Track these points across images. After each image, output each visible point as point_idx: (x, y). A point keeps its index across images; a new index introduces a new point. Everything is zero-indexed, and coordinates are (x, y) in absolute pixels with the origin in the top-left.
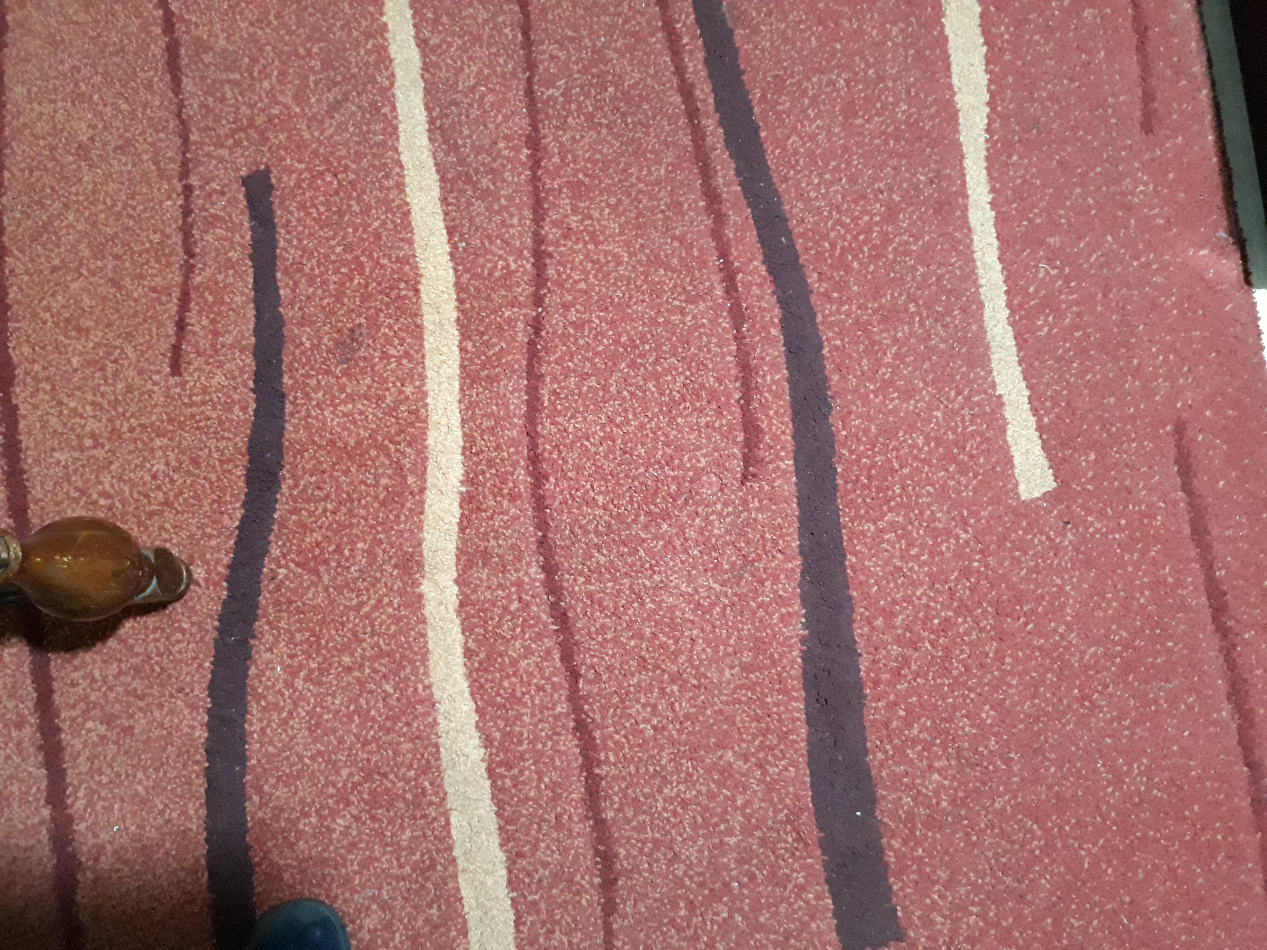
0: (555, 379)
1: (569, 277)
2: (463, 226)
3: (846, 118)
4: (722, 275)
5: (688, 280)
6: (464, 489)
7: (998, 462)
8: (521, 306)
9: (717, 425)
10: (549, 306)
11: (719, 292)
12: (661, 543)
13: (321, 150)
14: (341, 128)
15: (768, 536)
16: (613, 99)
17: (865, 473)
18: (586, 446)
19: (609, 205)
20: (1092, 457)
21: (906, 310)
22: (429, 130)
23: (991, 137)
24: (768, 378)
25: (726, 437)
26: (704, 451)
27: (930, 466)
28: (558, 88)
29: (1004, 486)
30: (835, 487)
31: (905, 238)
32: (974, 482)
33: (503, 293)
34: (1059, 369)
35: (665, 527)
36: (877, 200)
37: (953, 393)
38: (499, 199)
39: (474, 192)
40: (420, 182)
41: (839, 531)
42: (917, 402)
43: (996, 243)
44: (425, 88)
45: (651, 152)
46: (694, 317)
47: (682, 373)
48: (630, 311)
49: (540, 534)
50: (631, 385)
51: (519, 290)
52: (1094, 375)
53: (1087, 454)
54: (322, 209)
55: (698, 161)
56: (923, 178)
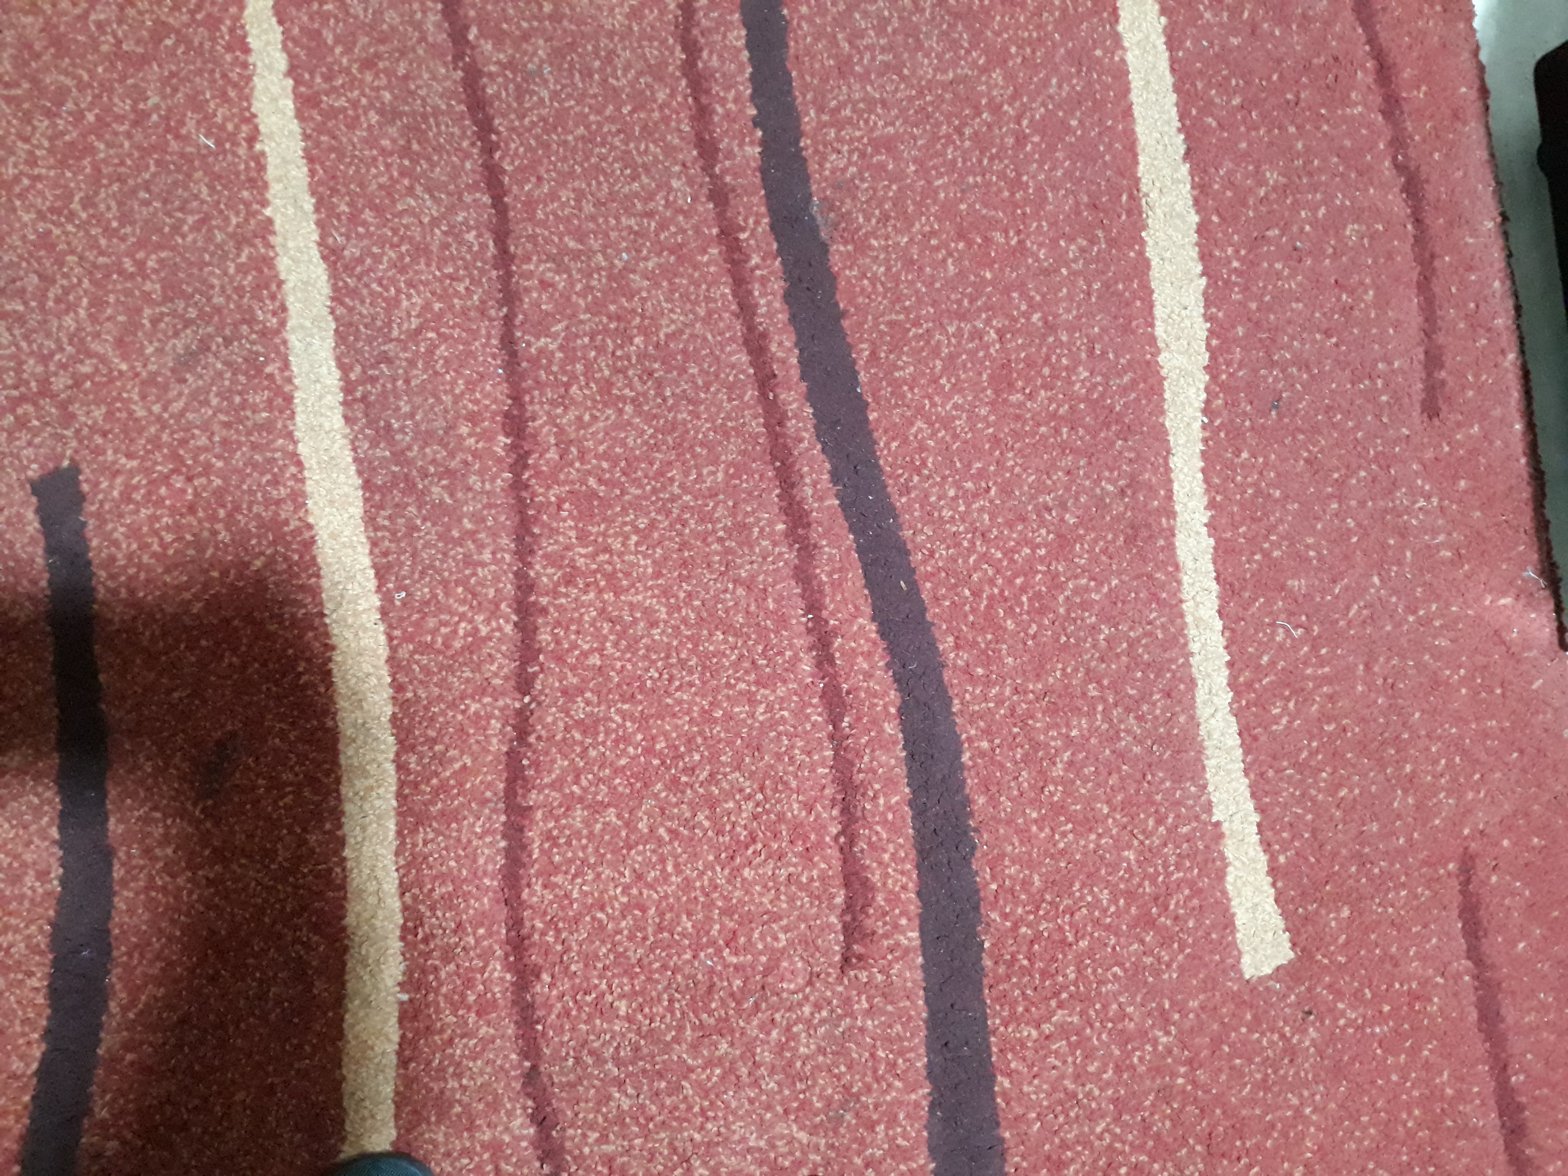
0: (550, 814)
1: (574, 646)
2: (401, 564)
3: (997, 392)
4: (811, 639)
5: (760, 648)
6: (405, 997)
7: (1213, 926)
8: (496, 694)
9: (804, 880)
10: (541, 692)
11: (806, 667)
12: (718, 1071)
13: (165, 437)
14: (199, 398)
15: (881, 1054)
16: (642, 356)
17: (1025, 948)
18: (600, 921)
19: (637, 530)
20: (1346, 913)
21: (1084, 694)
22: (344, 403)
23: (1211, 421)
24: (881, 801)
25: (818, 898)
26: (784, 922)
27: (1116, 935)
28: (554, 336)
29: (1222, 961)
30: (980, 970)
31: (1084, 581)
32: (1180, 957)
33: (468, 674)
34: (1303, 781)
35: (724, 1046)
36: (1042, 523)
37: (1151, 822)
38: (459, 521)
39: (419, 508)
40: (329, 491)
41: (986, 1040)
42: (1100, 836)
43: (1215, 587)
44: (336, 331)
45: (702, 444)
46: (769, 709)
47: (749, 797)
48: (669, 701)
49: (527, 1064)
50: (672, 819)
51: (494, 668)
52: (1351, 790)
53: (1338, 910)
54: (169, 538)
55: (774, 458)
56: (1110, 488)
